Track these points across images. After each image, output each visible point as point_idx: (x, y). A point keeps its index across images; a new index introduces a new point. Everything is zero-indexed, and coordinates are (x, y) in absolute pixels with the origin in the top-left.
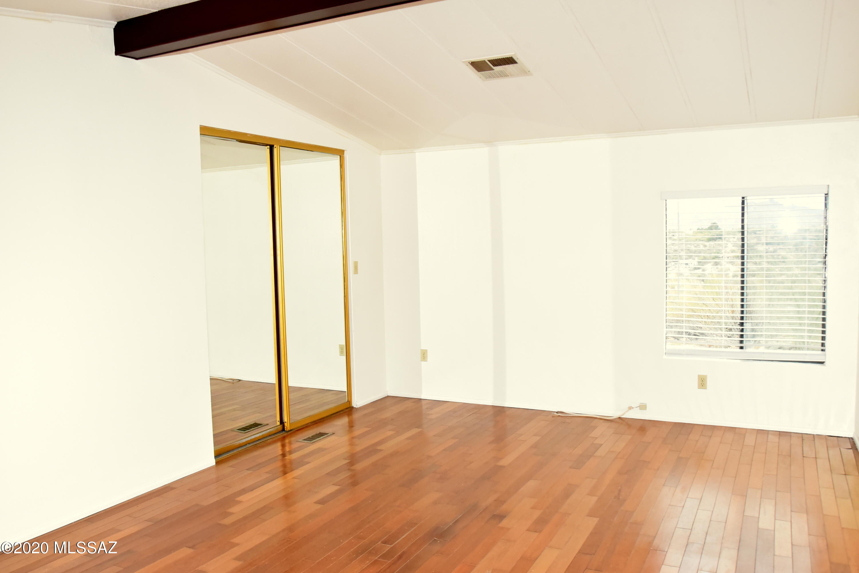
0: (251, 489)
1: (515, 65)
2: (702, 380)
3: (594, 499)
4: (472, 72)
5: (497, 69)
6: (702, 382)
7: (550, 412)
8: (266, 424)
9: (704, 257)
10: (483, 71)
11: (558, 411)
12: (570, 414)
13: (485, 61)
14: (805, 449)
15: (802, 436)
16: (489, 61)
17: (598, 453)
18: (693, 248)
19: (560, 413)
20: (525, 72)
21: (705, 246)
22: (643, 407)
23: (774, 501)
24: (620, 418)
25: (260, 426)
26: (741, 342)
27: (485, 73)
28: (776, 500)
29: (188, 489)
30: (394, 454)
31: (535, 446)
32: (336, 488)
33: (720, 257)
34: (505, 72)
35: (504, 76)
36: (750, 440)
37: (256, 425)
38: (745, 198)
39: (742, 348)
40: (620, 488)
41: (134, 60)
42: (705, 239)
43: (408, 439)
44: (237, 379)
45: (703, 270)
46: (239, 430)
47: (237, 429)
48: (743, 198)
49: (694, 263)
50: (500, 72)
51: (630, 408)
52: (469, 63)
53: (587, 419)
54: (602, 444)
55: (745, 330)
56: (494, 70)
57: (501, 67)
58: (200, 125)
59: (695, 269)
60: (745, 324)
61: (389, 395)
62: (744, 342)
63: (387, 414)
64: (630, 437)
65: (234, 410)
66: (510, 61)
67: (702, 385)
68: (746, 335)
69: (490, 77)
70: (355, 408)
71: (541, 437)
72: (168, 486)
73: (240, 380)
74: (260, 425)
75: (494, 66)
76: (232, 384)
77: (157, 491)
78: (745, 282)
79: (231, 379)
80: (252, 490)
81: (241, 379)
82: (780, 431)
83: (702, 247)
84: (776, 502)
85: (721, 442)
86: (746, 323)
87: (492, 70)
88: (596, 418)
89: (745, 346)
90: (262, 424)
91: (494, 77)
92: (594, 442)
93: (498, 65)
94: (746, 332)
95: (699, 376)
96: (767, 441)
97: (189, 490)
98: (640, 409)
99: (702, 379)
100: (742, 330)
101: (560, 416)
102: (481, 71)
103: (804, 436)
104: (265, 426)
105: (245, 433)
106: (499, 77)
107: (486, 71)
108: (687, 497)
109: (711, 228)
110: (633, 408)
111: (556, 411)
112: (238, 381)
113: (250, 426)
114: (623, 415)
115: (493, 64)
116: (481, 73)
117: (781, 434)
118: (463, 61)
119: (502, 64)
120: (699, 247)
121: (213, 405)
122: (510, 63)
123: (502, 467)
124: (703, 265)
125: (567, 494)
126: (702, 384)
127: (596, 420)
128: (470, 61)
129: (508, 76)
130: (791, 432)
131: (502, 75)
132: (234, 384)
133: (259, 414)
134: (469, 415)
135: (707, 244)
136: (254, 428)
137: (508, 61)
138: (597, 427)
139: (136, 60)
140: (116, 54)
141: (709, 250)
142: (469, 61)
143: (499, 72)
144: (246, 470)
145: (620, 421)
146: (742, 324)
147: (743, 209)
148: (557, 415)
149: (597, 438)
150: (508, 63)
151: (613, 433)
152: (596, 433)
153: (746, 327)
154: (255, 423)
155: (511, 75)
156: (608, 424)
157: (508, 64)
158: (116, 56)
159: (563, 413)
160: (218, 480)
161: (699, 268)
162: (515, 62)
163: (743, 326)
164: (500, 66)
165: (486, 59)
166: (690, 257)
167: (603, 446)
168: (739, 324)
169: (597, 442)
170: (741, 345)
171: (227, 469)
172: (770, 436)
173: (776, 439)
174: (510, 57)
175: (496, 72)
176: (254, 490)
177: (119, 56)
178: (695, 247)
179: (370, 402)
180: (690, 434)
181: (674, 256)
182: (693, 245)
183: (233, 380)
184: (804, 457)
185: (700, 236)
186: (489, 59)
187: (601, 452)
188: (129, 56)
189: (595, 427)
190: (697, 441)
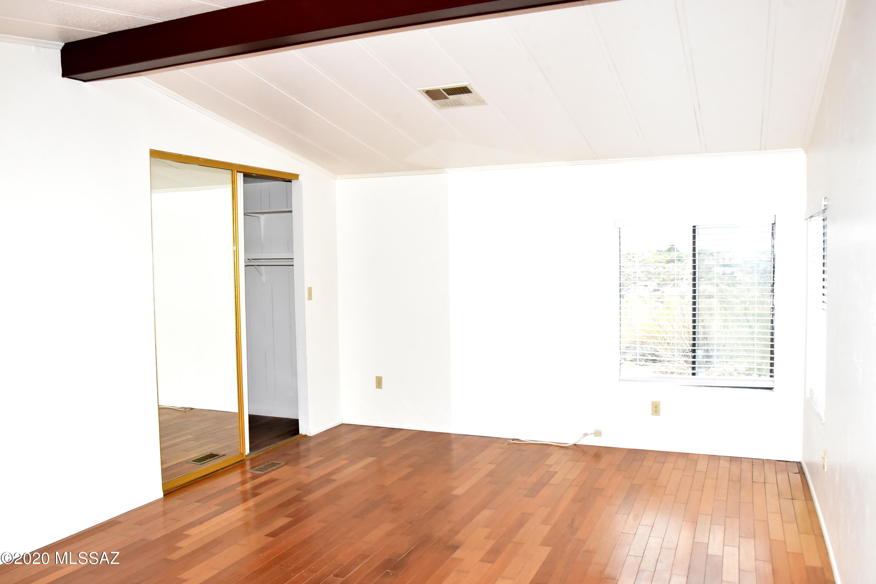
0: (200, 522)
1: (470, 94)
2: (655, 407)
3: (548, 528)
4: (426, 101)
5: (452, 98)
6: (656, 409)
7: (506, 439)
8: (223, 455)
9: (663, 279)
10: (437, 100)
11: (513, 438)
12: (526, 441)
13: (439, 90)
14: (755, 474)
15: (752, 461)
16: (444, 90)
17: (552, 481)
18: (652, 270)
19: (516, 440)
20: (480, 102)
21: (664, 268)
22: (598, 434)
23: (724, 526)
24: (575, 445)
25: (217, 457)
26: (694, 368)
27: (439, 101)
28: (725, 526)
29: (133, 524)
30: (347, 485)
31: (489, 475)
32: (289, 520)
33: (679, 279)
34: (459, 101)
35: (459, 105)
36: (702, 466)
37: (212, 456)
38: (696, 227)
39: (694, 374)
40: (573, 516)
41: (82, 82)
42: (664, 261)
43: (362, 468)
44: (189, 408)
45: (663, 292)
46: (194, 461)
47: (192, 460)
48: (694, 227)
49: (653, 284)
50: (455, 101)
51: (585, 435)
52: (424, 91)
53: (543, 446)
54: (557, 472)
55: (697, 357)
56: (449, 99)
57: (456, 96)
58: (150, 149)
59: (655, 290)
60: (696, 351)
61: (344, 423)
62: (696, 368)
63: (342, 442)
64: (584, 464)
65: (188, 440)
66: (464, 90)
67: (656, 412)
68: (698, 362)
69: (445, 105)
70: (309, 436)
71: (496, 465)
72: (113, 520)
73: (192, 409)
74: (217, 455)
75: (449, 95)
76: (184, 413)
77: (101, 526)
78: (697, 309)
79: (183, 408)
80: (201, 524)
81: (193, 407)
82: (731, 457)
83: (661, 269)
84: (725, 527)
85: (673, 469)
86: (698, 349)
87: (447, 99)
88: (551, 445)
89: (697, 373)
90: (219, 454)
91: (449, 106)
92: (549, 470)
93: (453, 94)
94: (698, 359)
95: (653, 403)
96: (719, 467)
97: (135, 524)
98: (595, 436)
99: (656, 405)
100: (694, 357)
101: (515, 443)
102: (436, 100)
103: (754, 461)
104: (221, 456)
105: (201, 464)
106: (454, 106)
107: (441, 99)
108: (639, 525)
109: (669, 250)
110: (588, 435)
111: (512, 438)
112: (191, 409)
113: (205, 457)
114: (579, 441)
115: (448, 93)
116: (436, 102)
117: (732, 459)
118: (417, 89)
119: (457, 93)
120: (658, 269)
121: (161, 437)
122: (464, 92)
123: (457, 496)
124: (662, 287)
125: (521, 523)
126: (655, 410)
127: (551, 447)
128: (425, 90)
129: (463, 104)
130: (742, 458)
131: (457, 103)
132: (187, 413)
133: (215, 444)
134: (425, 443)
135: (667, 266)
136: (210, 459)
137: (462, 91)
138: (552, 454)
139: (84, 83)
140: (64, 75)
141: (668, 272)
142: (423, 90)
143: (453, 101)
144: (195, 503)
145: (575, 447)
146: (694, 351)
147: (694, 237)
148: (512, 442)
149: (552, 465)
150: (462, 92)
151: (568, 460)
152: (551, 461)
153: (699, 353)
154: (211, 454)
155: (466, 104)
156: (563, 451)
157: (462, 94)
158: (63, 78)
159: (519, 441)
160: (165, 513)
161: (658, 290)
162: (470, 92)
163: (695, 353)
164: (454, 95)
165: (441, 88)
166: (650, 279)
167: (557, 473)
168: (691, 350)
169: (551, 469)
170: (694, 372)
171: (175, 502)
172: (721, 461)
173: (726, 464)
174: (465, 86)
175: (450, 100)
176: (202, 523)
177: (67, 78)
178: (655, 269)
179: (324, 431)
180: (643, 461)
181: (634, 278)
182: (653, 267)
183: (185, 408)
184: (753, 482)
185: (659, 258)
186: (444, 88)
187: (555, 480)
188: (77, 78)
189: (551, 455)
190: (651, 467)
